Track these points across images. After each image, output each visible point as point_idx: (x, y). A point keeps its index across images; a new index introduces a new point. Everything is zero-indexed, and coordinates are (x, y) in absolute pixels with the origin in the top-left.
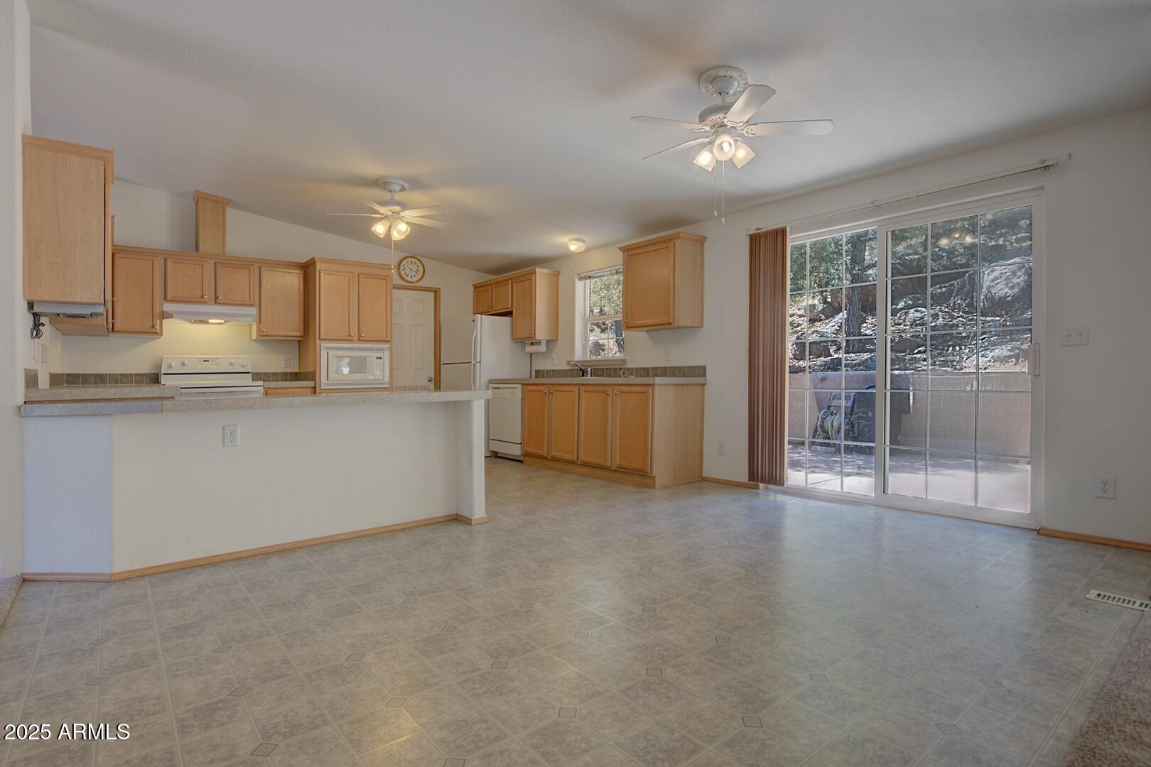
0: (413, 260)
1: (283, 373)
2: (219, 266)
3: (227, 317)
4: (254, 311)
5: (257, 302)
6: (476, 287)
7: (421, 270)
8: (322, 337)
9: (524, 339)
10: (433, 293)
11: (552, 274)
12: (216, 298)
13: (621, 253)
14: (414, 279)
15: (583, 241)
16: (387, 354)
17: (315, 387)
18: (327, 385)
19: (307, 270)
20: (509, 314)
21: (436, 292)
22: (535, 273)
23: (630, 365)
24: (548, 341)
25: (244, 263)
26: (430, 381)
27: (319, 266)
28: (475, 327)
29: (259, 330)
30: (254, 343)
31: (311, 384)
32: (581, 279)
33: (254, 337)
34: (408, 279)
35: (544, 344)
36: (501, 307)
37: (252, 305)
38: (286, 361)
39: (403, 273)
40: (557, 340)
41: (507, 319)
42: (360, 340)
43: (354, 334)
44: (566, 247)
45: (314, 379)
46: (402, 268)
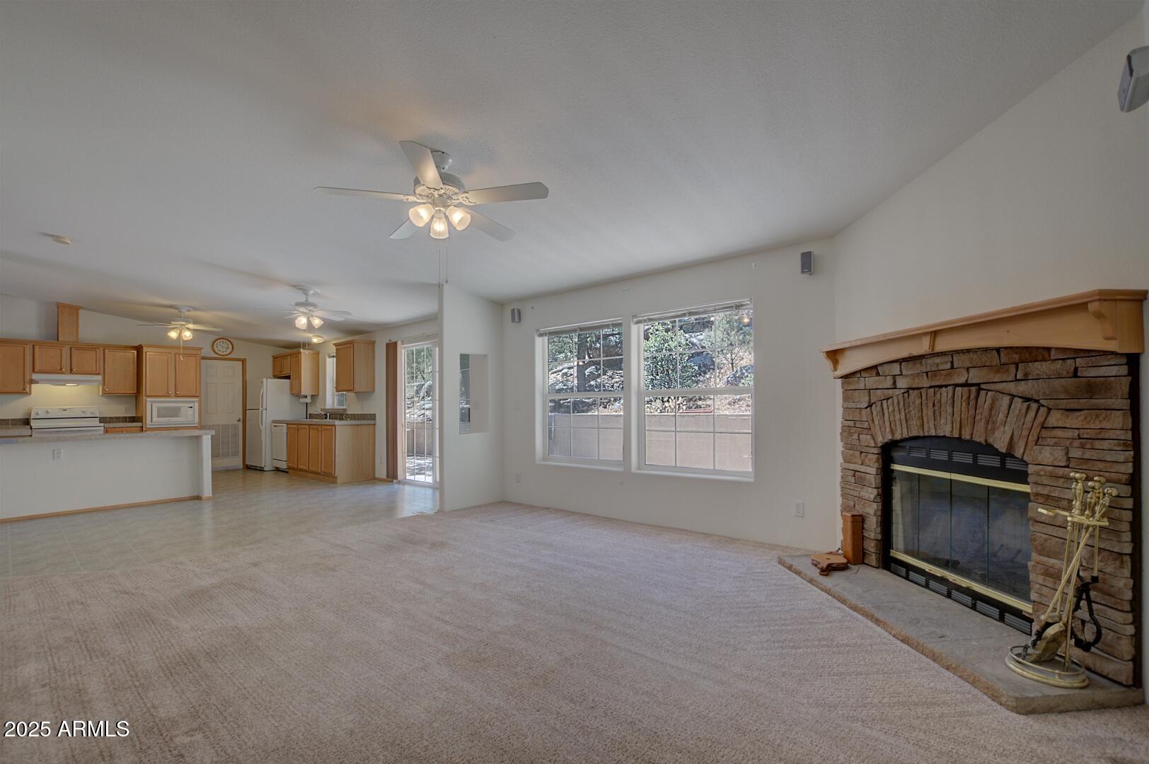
0: (224, 341)
1: (123, 417)
2: (73, 349)
3: (78, 382)
4: (99, 378)
5: (102, 371)
6: (274, 358)
7: (230, 346)
8: (147, 394)
9: (296, 394)
10: (241, 363)
11: (314, 354)
12: (71, 370)
13: (335, 347)
14: (225, 353)
15: (319, 337)
16: (197, 405)
17: (142, 427)
18: (150, 425)
19: (139, 349)
20: (288, 377)
21: (243, 361)
22: (300, 353)
23: (349, 412)
24: (312, 396)
25: (92, 347)
26: (239, 421)
27: (145, 349)
28: (262, 386)
29: (103, 390)
30: (101, 398)
31: (139, 424)
32: (329, 357)
33: (101, 394)
34: (221, 353)
35: (309, 398)
36: (285, 373)
37: (98, 374)
38: (126, 409)
39: (216, 349)
40: (318, 395)
41: (287, 381)
42: (177, 396)
43: (172, 392)
44: (310, 338)
45: (142, 422)
46: (215, 346)
